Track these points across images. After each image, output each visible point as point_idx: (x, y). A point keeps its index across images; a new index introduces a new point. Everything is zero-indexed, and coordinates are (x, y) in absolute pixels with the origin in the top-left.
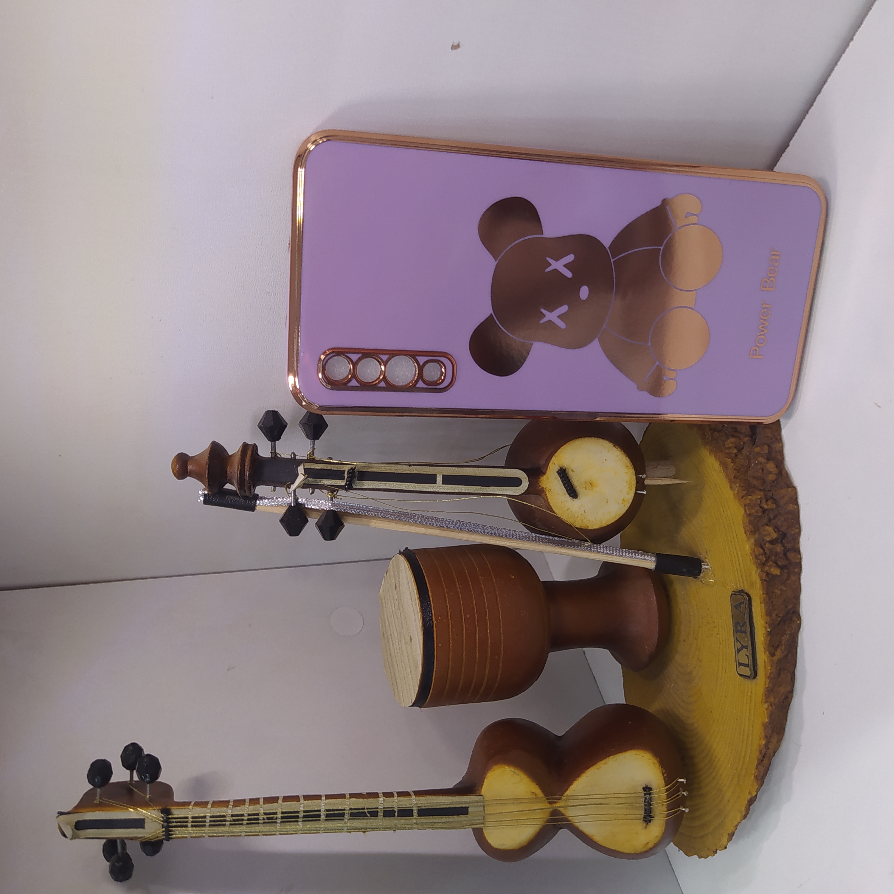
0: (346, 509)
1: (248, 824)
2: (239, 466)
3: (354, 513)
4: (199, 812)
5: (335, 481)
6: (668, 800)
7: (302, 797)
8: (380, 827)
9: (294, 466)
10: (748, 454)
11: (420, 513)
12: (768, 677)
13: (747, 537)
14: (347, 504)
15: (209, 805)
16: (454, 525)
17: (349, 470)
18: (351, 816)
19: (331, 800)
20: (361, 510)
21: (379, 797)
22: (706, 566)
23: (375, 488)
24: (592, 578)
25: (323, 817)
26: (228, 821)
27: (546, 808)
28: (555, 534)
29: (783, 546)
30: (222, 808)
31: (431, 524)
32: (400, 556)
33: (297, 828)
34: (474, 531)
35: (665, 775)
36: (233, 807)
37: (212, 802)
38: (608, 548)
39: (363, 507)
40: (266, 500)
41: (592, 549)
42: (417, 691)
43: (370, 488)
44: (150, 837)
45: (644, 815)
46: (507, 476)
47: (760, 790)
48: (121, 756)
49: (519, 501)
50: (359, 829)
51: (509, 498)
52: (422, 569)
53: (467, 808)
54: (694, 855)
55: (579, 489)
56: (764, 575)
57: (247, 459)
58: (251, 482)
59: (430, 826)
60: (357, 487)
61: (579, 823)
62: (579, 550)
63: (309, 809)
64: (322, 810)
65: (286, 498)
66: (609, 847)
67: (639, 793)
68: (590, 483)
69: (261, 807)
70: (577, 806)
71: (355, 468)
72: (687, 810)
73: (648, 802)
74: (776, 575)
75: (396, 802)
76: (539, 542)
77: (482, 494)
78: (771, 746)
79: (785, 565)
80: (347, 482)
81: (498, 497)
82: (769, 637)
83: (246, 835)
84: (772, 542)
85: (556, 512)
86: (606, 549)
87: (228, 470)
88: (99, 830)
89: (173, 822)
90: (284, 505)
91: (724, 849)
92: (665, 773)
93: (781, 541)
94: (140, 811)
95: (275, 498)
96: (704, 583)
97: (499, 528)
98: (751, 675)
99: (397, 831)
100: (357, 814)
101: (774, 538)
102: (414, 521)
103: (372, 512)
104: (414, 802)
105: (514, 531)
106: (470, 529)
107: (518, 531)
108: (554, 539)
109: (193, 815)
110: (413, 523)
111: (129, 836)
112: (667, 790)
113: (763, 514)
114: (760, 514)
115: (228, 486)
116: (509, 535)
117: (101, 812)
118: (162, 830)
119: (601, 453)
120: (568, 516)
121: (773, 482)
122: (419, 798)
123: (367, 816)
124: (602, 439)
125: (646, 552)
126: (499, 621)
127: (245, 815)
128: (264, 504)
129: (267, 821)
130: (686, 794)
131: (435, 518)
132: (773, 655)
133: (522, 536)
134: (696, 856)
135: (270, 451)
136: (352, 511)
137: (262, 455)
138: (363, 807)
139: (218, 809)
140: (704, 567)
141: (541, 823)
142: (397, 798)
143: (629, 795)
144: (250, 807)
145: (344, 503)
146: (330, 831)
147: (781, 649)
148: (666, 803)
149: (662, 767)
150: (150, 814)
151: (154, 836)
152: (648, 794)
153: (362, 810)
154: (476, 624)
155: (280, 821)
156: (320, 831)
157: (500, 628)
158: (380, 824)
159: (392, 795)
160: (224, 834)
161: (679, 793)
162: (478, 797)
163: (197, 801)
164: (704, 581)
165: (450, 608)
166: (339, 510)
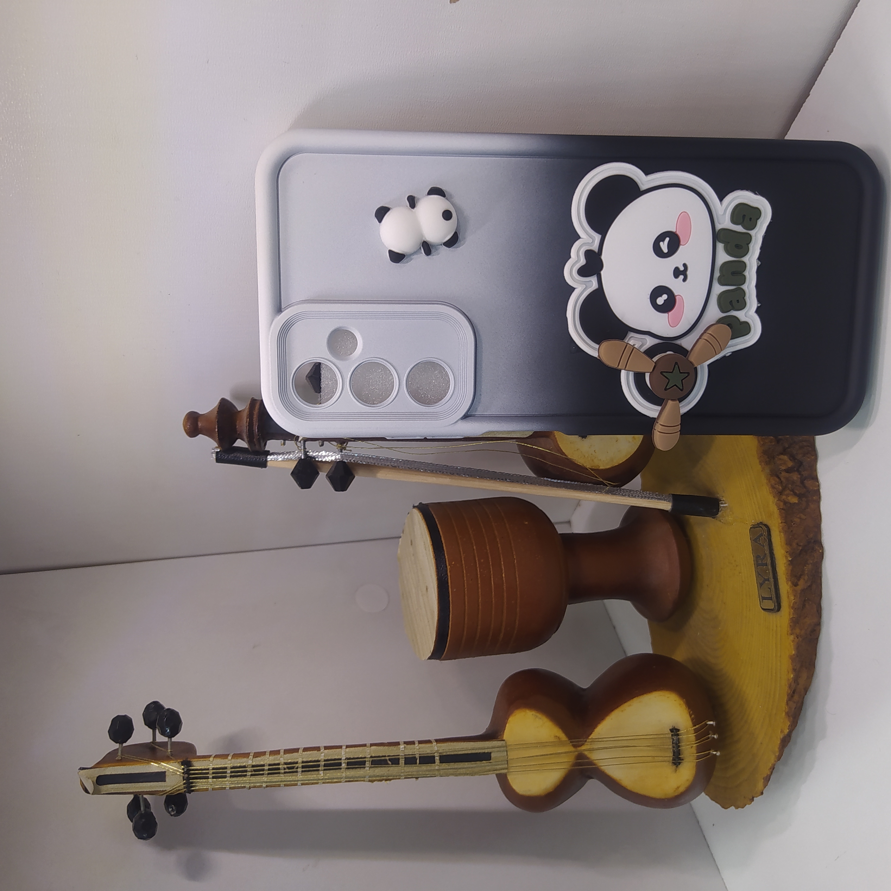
0: (356, 460)
1: (268, 774)
2: (247, 418)
4: (219, 763)
6: (697, 742)
7: (323, 747)
8: (402, 775)
12: (792, 608)
13: (762, 468)
14: (356, 455)
18: (372, 764)
19: (351, 749)
21: (399, 745)
22: (724, 504)
25: (344, 765)
27: (571, 752)
28: (567, 478)
29: (800, 474)
30: (244, 759)
31: (442, 472)
32: (414, 510)
33: (318, 777)
35: (693, 716)
36: (253, 758)
37: (233, 754)
39: (372, 457)
40: (276, 455)
42: (434, 639)
44: (171, 790)
45: (673, 758)
47: (793, 731)
48: (143, 715)
50: (381, 777)
53: (490, 754)
54: (732, 806)
56: (782, 504)
58: (260, 435)
59: (453, 773)
61: (605, 767)
63: (329, 758)
64: (343, 758)
65: (296, 452)
66: (639, 792)
67: (666, 734)
69: (282, 757)
70: (603, 749)
72: (718, 754)
73: (676, 744)
74: (795, 503)
75: (417, 749)
78: (801, 682)
79: (802, 493)
82: (791, 567)
83: (267, 786)
84: (788, 471)
85: (566, 454)
87: (237, 424)
88: (121, 785)
89: (194, 774)
90: (295, 459)
91: (760, 795)
92: (692, 714)
93: (798, 469)
94: (162, 764)
95: (285, 452)
96: (722, 522)
98: (774, 608)
99: (419, 779)
100: (378, 762)
101: (790, 466)
104: (435, 749)
109: (214, 766)
111: (150, 790)
112: (696, 731)
113: (777, 443)
114: (774, 444)
117: (122, 766)
118: (183, 782)
120: (577, 456)
122: (441, 744)
123: (389, 764)
126: (514, 566)
127: (266, 764)
128: (274, 460)
129: (288, 771)
130: (716, 736)
131: (444, 466)
132: (795, 585)
134: (733, 808)
136: (361, 462)
138: (384, 755)
139: (238, 760)
140: (722, 505)
141: (566, 767)
142: (417, 746)
143: (655, 736)
144: (270, 757)
145: (352, 453)
146: (351, 779)
147: (804, 579)
148: (696, 745)
149: (689, 708)
150: (171, 767)
151: (175, 789)
152: (675, 736)
153: (383, 758)
154: (490, 569)
155: (301, 771)
156: (342, 780)
157: (515, 572)
158: (402, 772)
159: (413, 743)
160: (244, 785)
161: (707, 736)
162: (500, 742)
163: (217, 754)
164: (722, 520)
165: (463, 553)
166: (348, 460)
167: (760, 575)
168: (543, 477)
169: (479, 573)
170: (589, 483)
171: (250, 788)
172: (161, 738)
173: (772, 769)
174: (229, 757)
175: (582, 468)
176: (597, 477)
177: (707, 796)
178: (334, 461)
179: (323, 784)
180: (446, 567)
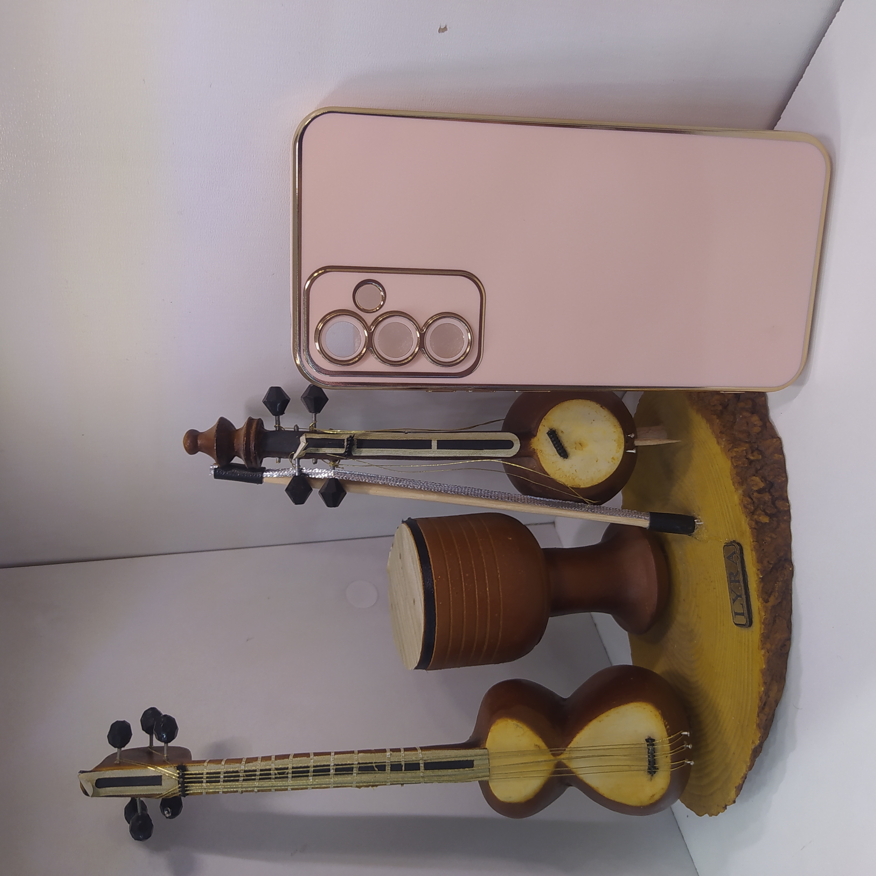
0: (348, 477)
1: (260, 779)
2: (244, 437)
3: (355, 480)
4: (213, 768)
5: (336, 450)
6: (672, 751)
7: (313, 754)
8: (388, 781)
9: (297, 437)
10: (733, 410)
12: (763, 623)
13: (735, 489)
14: (349, 473)
15: (223, 761)
17: (348, 438)
18: (359, 771)
19: (339, 755)
20: (362, 477)
21: (386, 752)
22: (699, 522)
23: (373, 455)
24: (596, 545)
25: (332, 772)
27: (550, 760)
28: (550, 496)
29: (771, 495)
30: (236, 765)
31: (430, 490)
32: (403, 524)
33: (308, 783)
35: (668, 727)
36: (246, 763)
37: (226, 759)
39: (362, 475)
40: (272, 471)
42: (421, 650)
43: (369, 455)
44: (167, 794)
45: (648, 767)
46: (499, 439)
47: (764, 741)
48: (141, 721)
49: (512, 464)
50: (367, 783)
52: (422, 534)
53: (472, 761)
54: (705, 814)
55: (569, 449)
56: (754, 523)
57: (252, 432)
58: (257, 454)
59: (437, 780)
60: (357, 455)
61: (583, 775)
63: (319, 764)
64: (331, 765)
65: (291, 468)
66: (615, 800)
67: (642, 744)
68: (580, 444)
69: (273, 763)
70: (580, 757)
71: (354, 436)
72: (692, 763)
73: (652, 754)
74: (766, 523)
75: (403, 756)
77: (476, 458)
78: (772, 695)
79: (773, 513)
80: (346, 449)
81: (494, 461)
82: (762, 584)
83: (258, 791)
84: (760, 491)
85: (548, 472)
87: (235, 442)
88: (119, 788)
89: (188, 778)
90: (289, 476)
91: (732, 804)
92: (667, 725)
93: (769, 490)
94: (158, 769)
95: (280, 469)
96: (698, 540)
97: (495, 492)
98: (746, 623)
99: (405, 785)
100: (365, 768)
101: (761, 487)
103: (372, 479)
104: (420, 756)
108: (548, 501)
109: (208, 771)
111: (147, 793)
112: (671, 741)
113: (750, 465)
114: (746, 466)
115: (237, 460)
117: (120, 770)
118: (178, 786)
119: (589, 414)
120: (560, 476)
121: (758, 434)
122: (426, 752)
123: (375, 771)
124: (589, 401)
125: (640, 511)
126: (498, 580)
127: (257, 770)
128: (270, 476)
129: (278, 776)
130: (691, 746)
131: (433, 484)
132: (766, 601)
133: (517, 498)
134: (707, 815)
135: (275, 425)
136: (353, 479)
137: (267, 429)
138: (371, 761)
139: (231, 766)
140: (698, 523)
141: (546, 775)
142: (404, 753)
143: (632, 746)
144: (262, 763)
145: (344, 471)
146: (339, 785)
147: (775, 596)
148: (670, 755)
149: (664, 719)
150: (167, 771)
151: (170, 793)
152: (651, 745)
153: (370, 765)
154: (475, 583)
155: (291, 776)
156: (330, 785)
157: (499, 586)
158: (388, 779)
159: (398, 750)
160: (237, 790)
161: (682, 746)
162: (483, 750)
163: (211, 759)
164: (698, 537)
165: (449, 568)
166: (340, 478)
167: (733, 591)
168: (526, 495)
169: (464, 587)
170: (570, 501)
171: (242, 792)
172: (157, 743)
173: (743, 779)
174: (222, 763)
175: (563, 487)
176: (577, 496)
177: (682, 803)
178: (326, 478)
179: (312, 790)
180: (433, 581)
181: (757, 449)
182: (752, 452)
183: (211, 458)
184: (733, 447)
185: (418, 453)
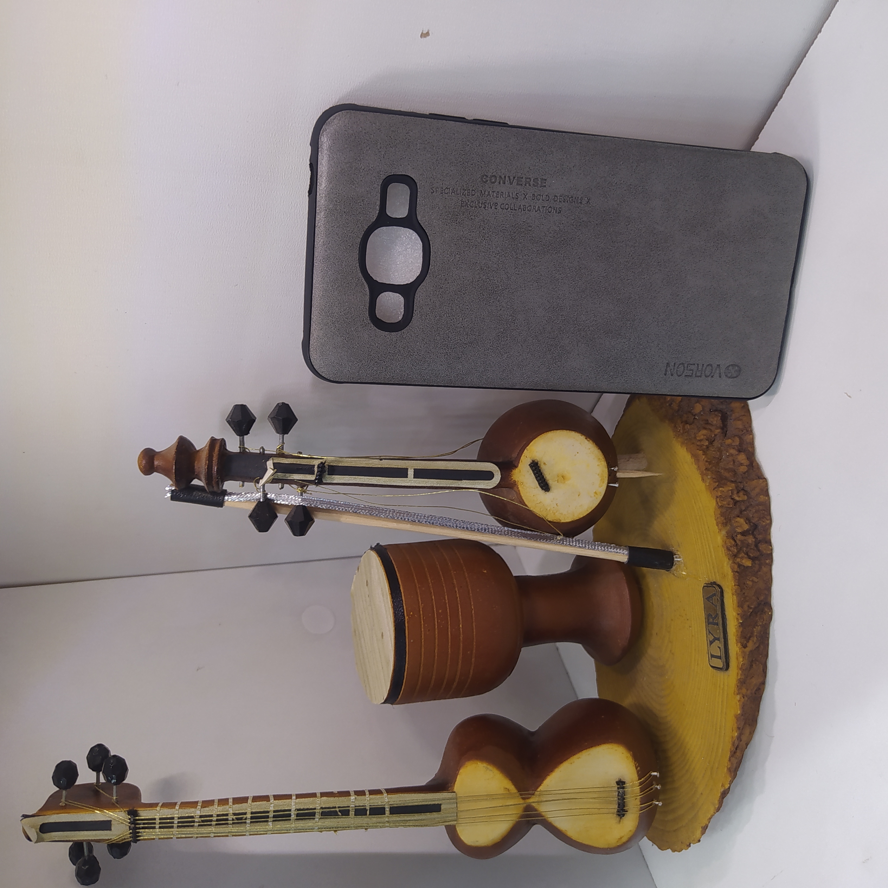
0: (316, 505)
1: (216, 825)
2: (206, 460)
3: (325, 508)
4: (167, 813)
5: (305, 476)
6: (641, 793)
7: (273, 797)
8: (351, 826)
9: (263, 461)
10: (720, 446)
11: (391, 508)
12: (741, 669)
13: (719, 529)
14: (318, 499)
15: (177, 806)
16: (426, 519)
17: (319, 464)
18: (321, 816)
19: (301, 799)
20: (332, 505)
21: (350, 796)
22: (678, 558)
23: (345, 482)
24: (565, 573)
25: (293, 817)
26: (197, 822)
27: (519, 804)
28: (527, 528)
29: (755, 537)
30: (192, 809)
31: (403, 519)
32: (372, 552)
33: (267, 828)
34: (446, 525)
35: (639, 768)
36: (201, 808)
37: (180, 803)
38: (581, 541)
39: (333, 502)
40: (234, 495)
41: (565, 543)
42: (388, 688)
43: (341, 482)
44: (117, 839)
45: (618, 809)
46: (479, 469)
47: (732, 782)
48: (87, 758)
49: (491, 495)
50: (330, 828)
51: (481, 492)
52: (393, 565)
53: (440, 805)
54: (668, 849)
55: (551, 482)
56: (736, 567)
57: (215, 453)
58: (219, 478)
59: (402, 824)
60: (328, 482)
61: (552, 818)
62: (552, 543)
63: (280, 809)
64: (292, 809)
65: (255, 493)
66: (584, 842)
67: (612, 787)
68: (563, 477)
69: (231, 808)
70: (551, 801)
71: (325, 462)
72: (660, 804)
73: (622, 797)
74: (748, 567)
75: (368, 800)
76: (512, 536)
77: (454, 488)
78: (744, 738)
79: (756, 556)
80: (317, 476)
81: (470, 491)
82: (741, 629)
83: (215, 836)
84: (743, 534)
85: (528, 506)
86: (579, 542)
87: (195, 464)
88: (65, 832)
89: (140, 824)
90: (253, 501)
91: (697, 843)
92: (638, 766)
93: (753, 532)
94: (107, 813)
95: (243, 493)
96: (676, 576)
97: (472, 522)
98: (723, 666)
99: (368, 829)
100: (328, 813)
101: (745, 529)
102: (385, 516)
103: (343, 507)
104: (386, 800)
105: (486, 525)
106: (442, 523)
107: (490, 525)
108: (526, 533)
109: (161, 817)
110: (385, 518)
111: (95, 839)
112: (641, 784)
113: (734, 506)
114: (731, 506)
115: (196, 482)
116: (482, 529)
117: (66, 814)
118: (129, 832)
119: (573, 446)
120: (540, 509)
121: (744, 473)
122: (391, 795)
123: (339, 815)
124: (574, 432)
125: (619, 545)
126: (472, 616)
127: (214, 815)
128: (232, 500)
129: (236, 821)
130: (660, 787)
131: (406, 513)
132: (745, 646)
133: (494, 530)
134: (669, 850)
135: (239, 446)
136: (322, 506)
137: (231, 451)
138: (334, 806)
139: (186, 810)
140: (676, 560)
141: (514, 819)
142: (369, 797)
143: (602, 789)
144: (219, 808)
145: (314, 498)
146: (300, 830)
147: (753, 641)
148: (639, 797)
149: (635, 761)
150: (116, 816)
151: (121, 839)
152: (621, 789)
153: (333, 809)
154: (448, 619)
155: (250, 822)
156: (290, 831)
157: (473, 623)
158: (352, 823)
159: (363, 793)
160: (192, 835)
161: (652, 787)
162: (451, 793)
163: (165, 802)
164: (676, 574)
165: (422, 604)
166: (309, 505)
167: (711, 633)
171: (197, 837)
174: (176, 807)
175: (542, 521)
178: (293, 505)
179: (272, 834)
180: (404, 617)
181: (743, 489)
182: (738, 493)
183: (169, 480)
184: (718, 486)
185: (393, 482)
